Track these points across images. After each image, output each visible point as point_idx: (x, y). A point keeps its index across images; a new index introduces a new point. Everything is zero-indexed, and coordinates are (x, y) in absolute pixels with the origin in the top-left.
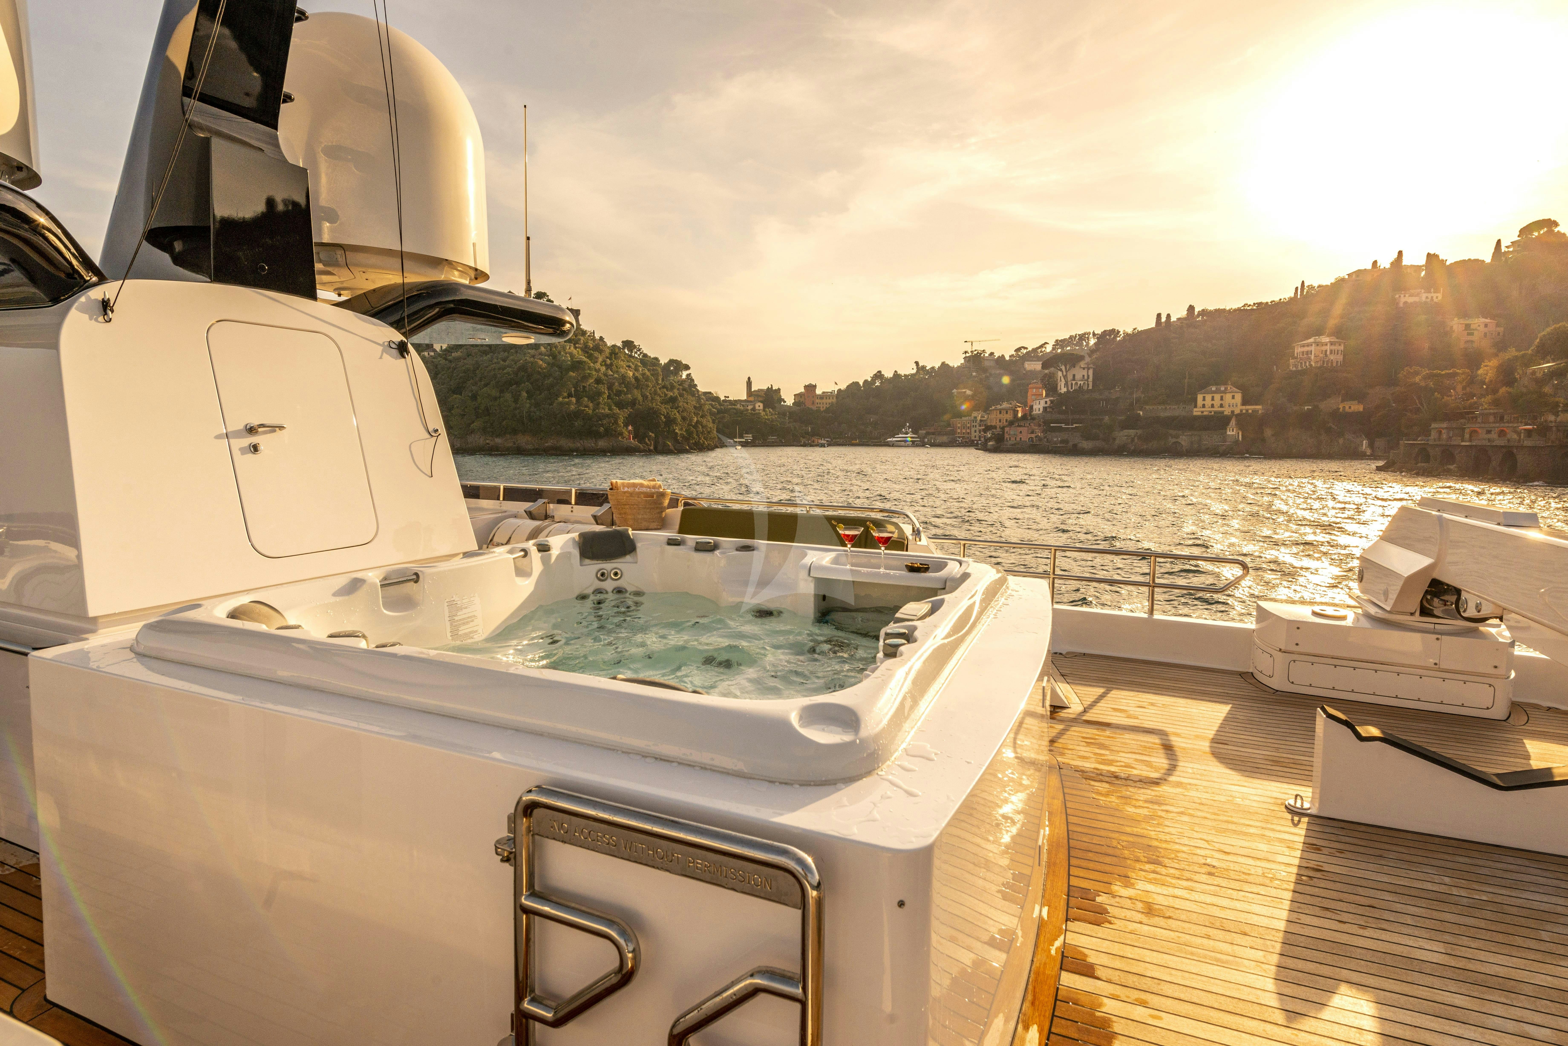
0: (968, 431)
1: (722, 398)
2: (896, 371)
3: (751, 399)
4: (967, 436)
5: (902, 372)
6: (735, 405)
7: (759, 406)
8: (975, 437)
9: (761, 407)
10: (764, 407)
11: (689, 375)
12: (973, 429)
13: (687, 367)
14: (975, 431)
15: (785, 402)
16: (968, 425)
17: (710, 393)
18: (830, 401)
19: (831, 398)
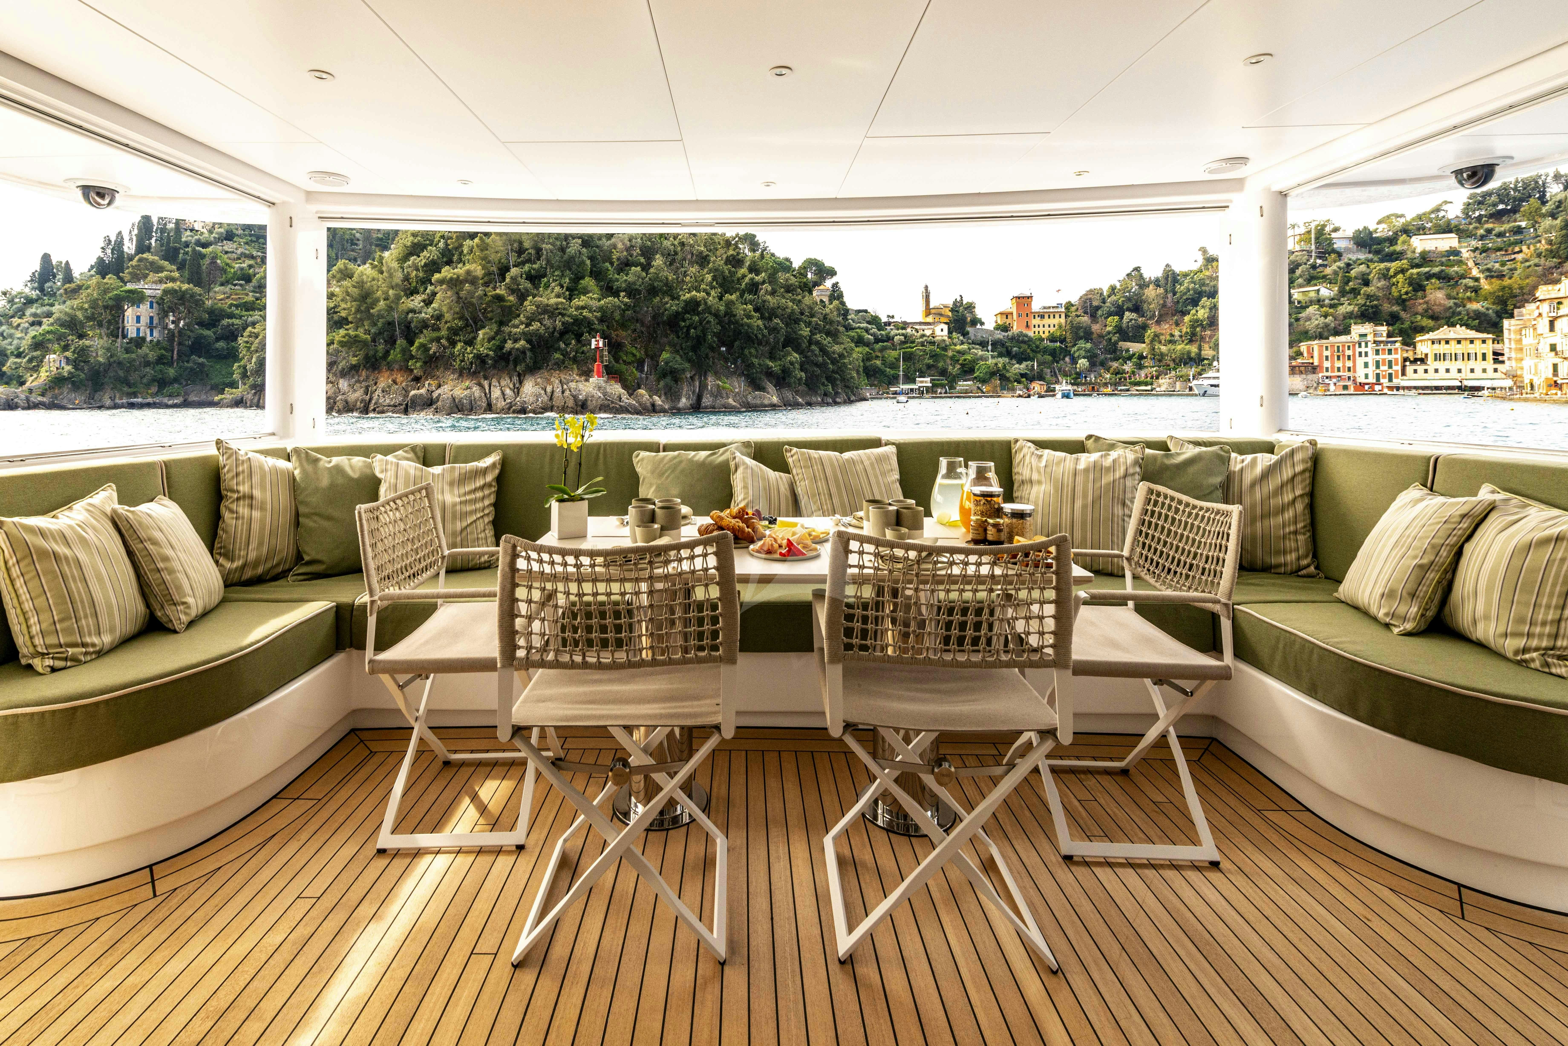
0: (1349, 364)
1: (884, 319)
2: (1167, 265)
3: (930, 319)
4: (1347, 374)
5: (1178, 268)
6: (903, 328)
7: (941, 331)
8: (1367, 376)
9: (946, 332)
10: (950, 332)
11: (835, 285)
12: (1360, 361)
13: (832, 273)
14: (1366, 365)
15: (982, 324)
16: (1349, 353)
17: (866, 311)
18: (1056, 321)
19: (1057, 316)
